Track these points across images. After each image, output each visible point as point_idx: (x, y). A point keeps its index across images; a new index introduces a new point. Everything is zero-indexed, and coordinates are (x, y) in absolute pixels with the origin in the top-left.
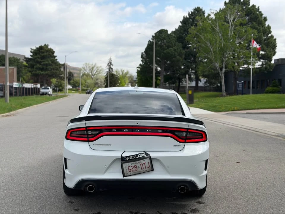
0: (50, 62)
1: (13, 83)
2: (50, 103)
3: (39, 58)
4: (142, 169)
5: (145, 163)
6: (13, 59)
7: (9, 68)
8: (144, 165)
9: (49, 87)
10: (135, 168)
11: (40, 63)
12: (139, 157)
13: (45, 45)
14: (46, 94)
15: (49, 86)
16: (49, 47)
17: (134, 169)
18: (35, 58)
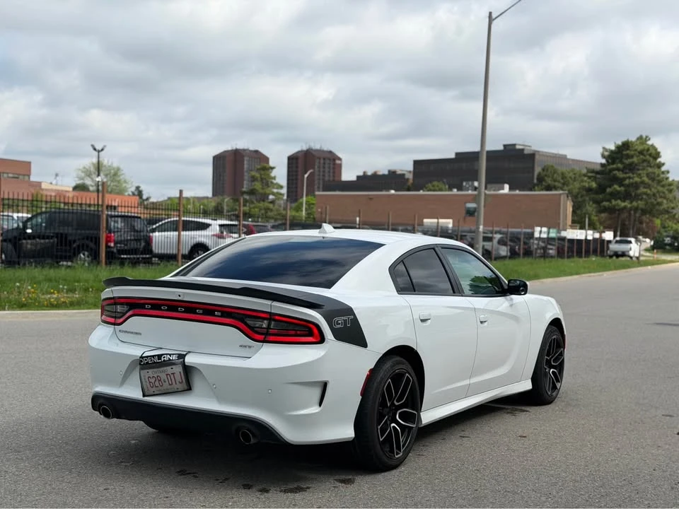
0: (645, 179)
1: (534, 229)
2: (602, 275)
3: (618, 169)
4: (170, 385)
5: (173, 374)
6: (571, 174)
7: (485, 194)
8: (172, 376)
9: (633, 240)
10: (159, 381)
11: (620, 182)
12: (163, 359)
13: (640, 138)
14: (624, 254)
15: (633, 237)
16: (650, 143)
17: (157, 384)
18: (611, 171)
